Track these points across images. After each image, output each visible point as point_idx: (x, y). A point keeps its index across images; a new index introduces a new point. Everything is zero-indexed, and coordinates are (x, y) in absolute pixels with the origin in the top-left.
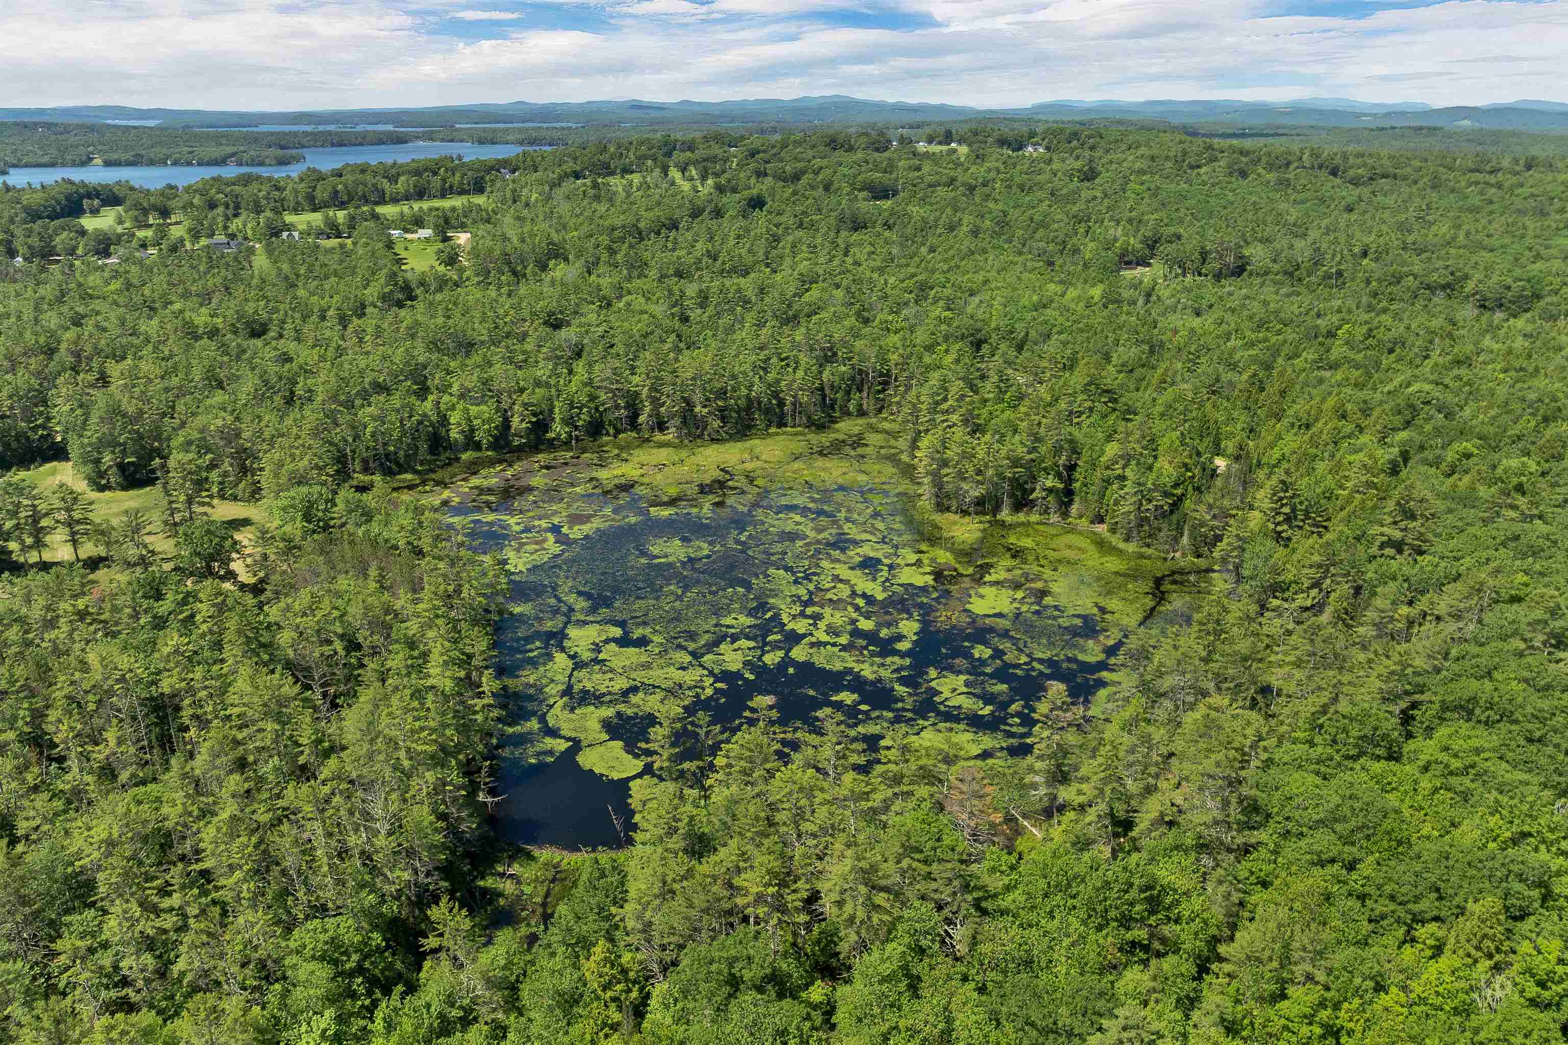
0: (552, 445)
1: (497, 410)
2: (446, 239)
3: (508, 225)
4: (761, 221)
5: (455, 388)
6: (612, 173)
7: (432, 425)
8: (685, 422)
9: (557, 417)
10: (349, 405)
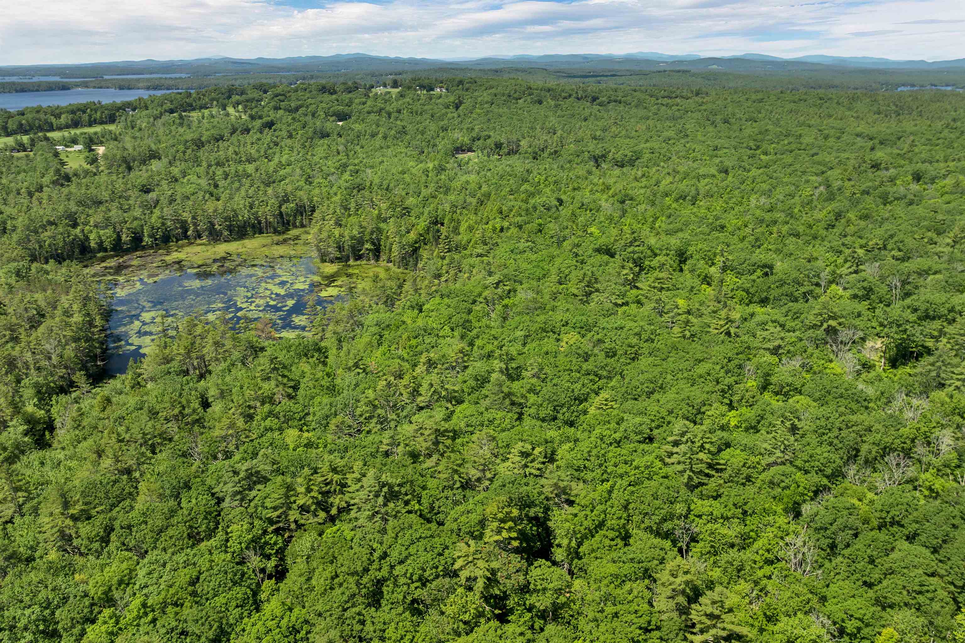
0: (144, 248)
1: (114, 231)
2: (91, 150)
3: (128, 142)
4: (268, 136)
5: (92, 223)
6: (194, 109)
7: (80, 240)
8: (210, 234)
9: (146, 234)
10: (36, 232)
